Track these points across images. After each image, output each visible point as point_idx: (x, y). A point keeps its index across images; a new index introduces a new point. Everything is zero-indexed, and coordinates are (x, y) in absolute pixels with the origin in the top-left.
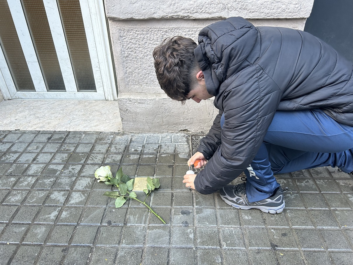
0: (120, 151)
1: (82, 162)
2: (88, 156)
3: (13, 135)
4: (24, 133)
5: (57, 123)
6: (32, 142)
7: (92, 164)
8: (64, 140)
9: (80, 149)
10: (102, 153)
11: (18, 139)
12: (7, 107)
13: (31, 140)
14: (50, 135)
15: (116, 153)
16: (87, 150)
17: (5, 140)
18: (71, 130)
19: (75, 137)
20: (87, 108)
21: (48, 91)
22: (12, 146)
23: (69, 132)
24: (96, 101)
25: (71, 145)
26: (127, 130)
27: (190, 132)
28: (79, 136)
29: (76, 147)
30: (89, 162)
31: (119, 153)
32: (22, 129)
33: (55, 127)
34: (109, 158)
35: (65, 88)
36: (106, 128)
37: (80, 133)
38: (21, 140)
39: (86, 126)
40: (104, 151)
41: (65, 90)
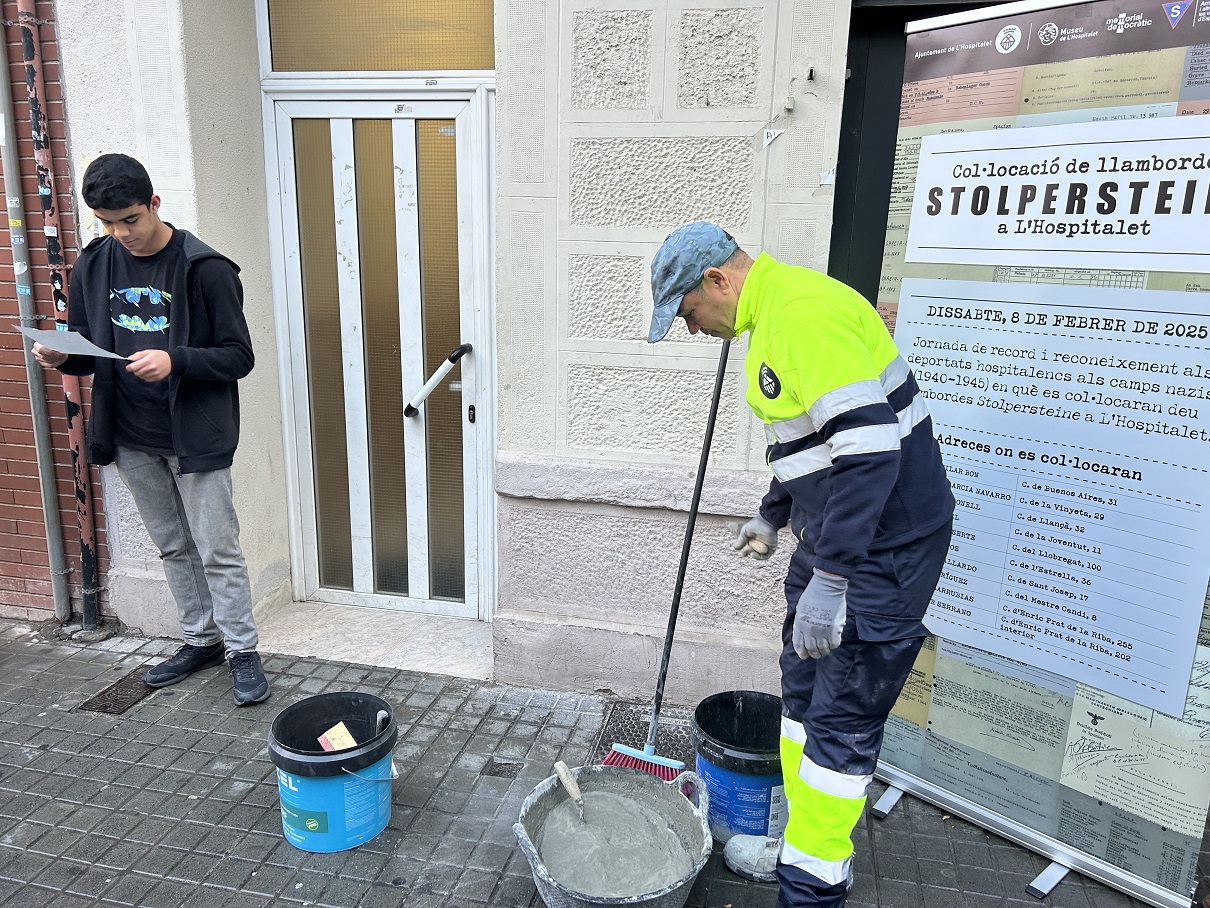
0: (481, 712)
1: (412, 721)
2: (424, 712)
3: (305, 665)
4: (322, 663)
5: (381, 652)
6: (334, 680)
7: (426, 726)
8: (389, 683)
9: (414, 701)
10: (449, 712)
11: (312, 673)
12: (298, 614)
13: (333, 677)
14: (366, 673)
15: (471, 715)
16: (425, 703)
17: (290, 672)
18: (404, 668)
19: (407, 680)
20: (441, 631)
21: (375, 592)
22: (302, 682)
23: (400, 671)
24: (461, 620)
25: (398, 692)
26: (501, 679)
27: (616, 696)
28: (415, 679)
29: (407, 698)
30: (424, 722)
31: (477, 716)
32: (319, 656)
33: (376, 659)
34: (458, 720)
35: (408, 590)
36: (466, 672)
37: (419, 675)
38: (316, 674)
39: (432, 665)
40: (452, 708)
41: (407, 592)
